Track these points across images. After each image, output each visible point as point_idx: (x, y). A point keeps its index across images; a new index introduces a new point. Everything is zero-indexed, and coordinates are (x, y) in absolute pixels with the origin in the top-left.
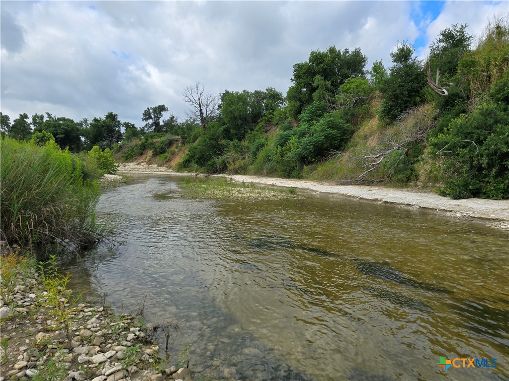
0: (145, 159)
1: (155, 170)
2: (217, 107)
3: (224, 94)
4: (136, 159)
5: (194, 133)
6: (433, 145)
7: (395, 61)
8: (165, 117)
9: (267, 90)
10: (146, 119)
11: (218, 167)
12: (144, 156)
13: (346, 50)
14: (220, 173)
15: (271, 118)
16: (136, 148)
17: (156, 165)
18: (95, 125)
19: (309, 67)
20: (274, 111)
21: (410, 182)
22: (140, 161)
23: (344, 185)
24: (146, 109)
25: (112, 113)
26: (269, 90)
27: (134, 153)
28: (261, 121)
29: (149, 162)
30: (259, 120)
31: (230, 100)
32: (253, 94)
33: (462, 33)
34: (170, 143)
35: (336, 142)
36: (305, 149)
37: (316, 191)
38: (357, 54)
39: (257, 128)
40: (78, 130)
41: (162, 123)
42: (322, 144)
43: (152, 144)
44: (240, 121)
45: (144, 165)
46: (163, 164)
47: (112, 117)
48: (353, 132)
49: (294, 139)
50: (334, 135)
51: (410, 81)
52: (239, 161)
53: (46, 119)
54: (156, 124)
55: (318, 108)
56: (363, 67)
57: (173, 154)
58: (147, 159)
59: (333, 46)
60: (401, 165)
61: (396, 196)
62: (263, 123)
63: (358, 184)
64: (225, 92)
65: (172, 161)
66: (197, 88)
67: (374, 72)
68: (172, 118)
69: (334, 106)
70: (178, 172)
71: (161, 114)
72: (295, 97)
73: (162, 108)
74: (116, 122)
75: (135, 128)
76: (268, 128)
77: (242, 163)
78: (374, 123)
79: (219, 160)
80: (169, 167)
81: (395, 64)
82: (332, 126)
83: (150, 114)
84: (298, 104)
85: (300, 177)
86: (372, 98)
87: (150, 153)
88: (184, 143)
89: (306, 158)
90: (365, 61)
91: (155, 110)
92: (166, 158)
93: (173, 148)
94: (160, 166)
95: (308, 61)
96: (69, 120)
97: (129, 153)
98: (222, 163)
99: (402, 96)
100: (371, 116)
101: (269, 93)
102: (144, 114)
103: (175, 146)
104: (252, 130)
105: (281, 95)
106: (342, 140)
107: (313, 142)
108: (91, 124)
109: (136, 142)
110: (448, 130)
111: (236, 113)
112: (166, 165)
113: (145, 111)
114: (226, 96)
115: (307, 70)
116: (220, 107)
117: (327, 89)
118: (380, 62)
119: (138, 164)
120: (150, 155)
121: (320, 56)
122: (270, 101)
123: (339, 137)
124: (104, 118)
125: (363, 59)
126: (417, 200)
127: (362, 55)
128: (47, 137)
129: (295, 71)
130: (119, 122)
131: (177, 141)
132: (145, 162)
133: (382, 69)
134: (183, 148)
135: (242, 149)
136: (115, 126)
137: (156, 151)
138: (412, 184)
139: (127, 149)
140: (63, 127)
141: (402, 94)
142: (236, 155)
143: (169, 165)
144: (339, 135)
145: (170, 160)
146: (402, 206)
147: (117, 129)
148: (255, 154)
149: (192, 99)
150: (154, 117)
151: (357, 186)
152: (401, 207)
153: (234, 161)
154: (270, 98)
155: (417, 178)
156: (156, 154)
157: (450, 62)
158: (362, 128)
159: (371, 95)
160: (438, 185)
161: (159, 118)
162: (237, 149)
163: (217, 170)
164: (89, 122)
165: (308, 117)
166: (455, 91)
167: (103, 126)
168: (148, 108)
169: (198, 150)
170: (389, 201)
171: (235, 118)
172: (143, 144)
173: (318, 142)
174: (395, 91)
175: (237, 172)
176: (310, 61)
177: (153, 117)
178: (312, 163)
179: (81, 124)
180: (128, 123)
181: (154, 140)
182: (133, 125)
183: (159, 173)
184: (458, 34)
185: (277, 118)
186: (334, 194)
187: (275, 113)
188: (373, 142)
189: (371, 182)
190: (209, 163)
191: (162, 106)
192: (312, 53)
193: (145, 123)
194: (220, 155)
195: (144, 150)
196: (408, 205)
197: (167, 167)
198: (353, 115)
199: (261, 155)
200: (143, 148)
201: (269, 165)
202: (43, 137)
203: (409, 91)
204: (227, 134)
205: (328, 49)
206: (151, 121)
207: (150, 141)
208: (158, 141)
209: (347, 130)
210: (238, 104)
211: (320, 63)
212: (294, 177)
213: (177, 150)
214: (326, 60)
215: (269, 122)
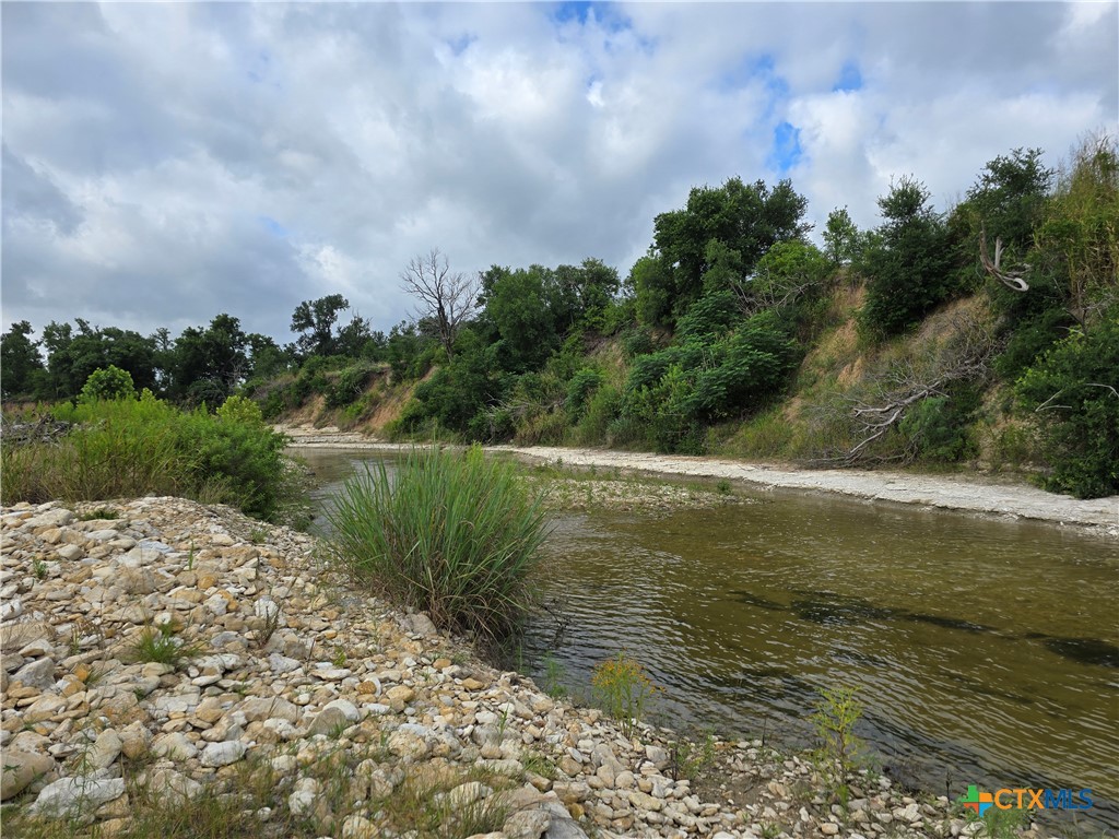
0: (310, 415)
1: (336, 439)
2: (474, 301)
3: (489, 273)
4: (288, 416)
5: (421, 356)
6: (1024, 392)
7: (887, 215)
8: (342, 321)
9: (585, 265)
10: (301, 328)
11: (493, 429)
12: (306, 410)
13: (759, 183)
14: (497, 443)
15: (597, 323)
16: (286, 392)
17: (336, 429)
18: (190, 343)
19: (690, 221)
20: (602, 307)
21: (964, 460)
22: (298, 421)
23: (817, 469)
24: (300, 305)
25: (226, 316)
26: (591, 264)
27: (283, 403)
28: (575, 329)
29: (320, 423)
30: (571, 328)
31: (508, 289)
32: (556, 273)
33: (1031, 166)
34: (366, 380)
35: (773, 377)
36: (708, 392)
37: (763, 484)
38: (784, 191)
39: (568, 344)
40: (150, 354)
41: (335, 335)
42: (742, 382)
43: (324, 382)
44: (532, 331)
45: (308, 429)
46: (354, 426)
47: (225, 324)
48: (802, 355)
49: (674, 373)
50: (767, 362)
51: (925, 256)
52: (541, 417)
53: (76, 331)
54: (323, 336)
55: (720, 306)
56: (797, 218)
57: (375, 402)
58: (316, 414)
59: (735, 177)
60: (942, 429)
61: (957, 494)
62: (579, 334)
63: (848, 468)
64: (490, 269)
65: (375, 419)
66: (434, 262)
67: (831, 230)
68: (357, 323)
69: (751, 300)
70: (392, 442)
71: (333, 314)
72: (657, 281)
73: (335, 303)
74: (234, 336)
75: (273, 345)
76: (592, 344)
77: (550, 420)
78: (845, 337)
79: (493, 415)
80: (368, 432)
81: (889, 220)
82: (760, 344)
83: (308, 316)
84: (664, 294)
85: (699, 451)
86: (832, 284)
87: (319, 402)
88: (398, 379)
89: (711, 410)
90: (801, 207)
91: (319, 306)
92: (359, 412)
93: (374, 390)
94: (345, 429)
95: (686, 209)
96: (130, 334)
97: (272, 402)
98: (502, 422)
99: (910, 285)
100: (836, 321)
101: (590, 271)
102: (294, 316)
103: (377, 384)
104: (558, 349)
105: (615, 273)
106: (784, 372)
107: (725, 378)
108: (178, 341)
109: (286, 378)
110: (1044, 360)
111: (525, 316)
112: (362, 429)
113: (298, 309)
114: (494, 279)
115: (686, 228)
116: (481, 301)
117: (733, 266)
118: (843, 212)
119: (295, 427)
120: (321, 406)
121: (713, 199)
122: (594, 287)
123: (776, 365)
124: (207, 327)
125: (800, 202)
126: (1007, 501)
127: (795, 195)
128: (120, 380)
129: (658, 229)
130: (241, 334)
131: (381, 374)
132: (310, 421)
133: (848, 225)
134: (398, 389)
135: (544, 391)
136: (234, 344)
137: (334, 399)
138: (967, 464)
139: (265, 395)
140: (118, 349)
141: (909, 280)
142: (534, 405)
143: (366, 429)
144: (777, 362)
145: (368, 417)
146: (981, 515)
147: (236, 351)
148: (579, 401)
149: (423, 286)
150: (319, 323)
151: (845, 471)
152: (977, 517)
153: (531, 416)
154: (591, 280)
155: (975, 451)
156: (333, 404)
157: (1016, 223)
158: (822, 346)
159: (829, 277)
160: (1027, 468)
161: (328, 324)
162: (535, 391)
163: (490, 436)
164: (170, 337)
165: (700, 323)
166: (1040, 283)
167: (206, 346)
168: (304, 304)
169: (450, 395)
170: (949, 505)
171: (522, 325)
172: (302, 382)
173: (735, 378)
174: (895, 274)
175: (538, 440)
176: (690, 209)
177: (315, 321)
178: (723, 420)
179: (152, 342)
180: (259, 336)
181: (328, 374)
182: (268, 341)
183: (348, 446)
184: (1024, 167)
185: (613, 323)
186: (811, 490)
187: (606, 312)
188: (850, 377)
189: (873, 461)
190: (473, 422)
191: (335, 297)
192: (694, 192)
193: (297, 335)
194: (496, 404)
195: (304, 396)
196: (993, 513)
197: (363, 432)
198: (799, 320)
199: (595, 404)
200: (304, 392)
201: (616, 425)
202: (112, 379)
203: (924, 274)
204: (506, 361)
205: (725, 183)
206: (310, 331)
207: (318, 375)
208: (340, 374)
209: (791, 352)
210: (526, 296)
211: (714, 212)
212: (686, 452)
213: (382, 394)
214: (726, 206)
215: (593, 331)
